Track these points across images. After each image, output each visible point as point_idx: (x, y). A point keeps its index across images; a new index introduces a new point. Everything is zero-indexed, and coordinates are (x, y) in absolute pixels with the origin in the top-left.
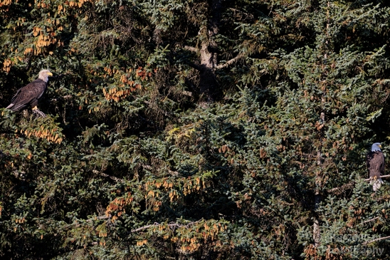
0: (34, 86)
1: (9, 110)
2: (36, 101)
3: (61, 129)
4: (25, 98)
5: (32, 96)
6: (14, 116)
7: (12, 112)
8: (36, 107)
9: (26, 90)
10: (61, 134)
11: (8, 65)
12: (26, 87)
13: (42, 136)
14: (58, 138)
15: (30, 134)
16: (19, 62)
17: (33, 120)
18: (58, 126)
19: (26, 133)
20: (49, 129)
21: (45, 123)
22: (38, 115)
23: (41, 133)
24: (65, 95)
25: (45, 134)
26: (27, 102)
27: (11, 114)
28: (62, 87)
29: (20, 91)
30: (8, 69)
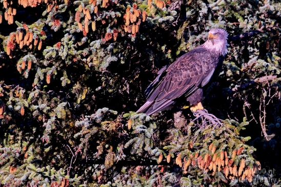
0: (193, 59)
1: (142, 116)
2: (199, 91)
3: (252, 149)
4: (175, 86)
5: (188, 82)
6: (153, 126)
7: (148, 118)
8: (200, 106)
9: (176, 71)
10: (251, 159)
11: (134, 19)
12: (176, 64)
13: (212, 166)
14: (246, 167)
15: (187, 164)
16: (158, 12)
17: (193, 133)
18: (247, 143)
19: (178, 162)
20: (226, 149)
21: (218, 138)
22: (204, 122)
23: (210, 160)
24: (262, 75)
25: (218, 162)
26: (179, 95)
27: (147, 124)
28: (253, 59)
29: (164, 74)
30: (135, 29)
